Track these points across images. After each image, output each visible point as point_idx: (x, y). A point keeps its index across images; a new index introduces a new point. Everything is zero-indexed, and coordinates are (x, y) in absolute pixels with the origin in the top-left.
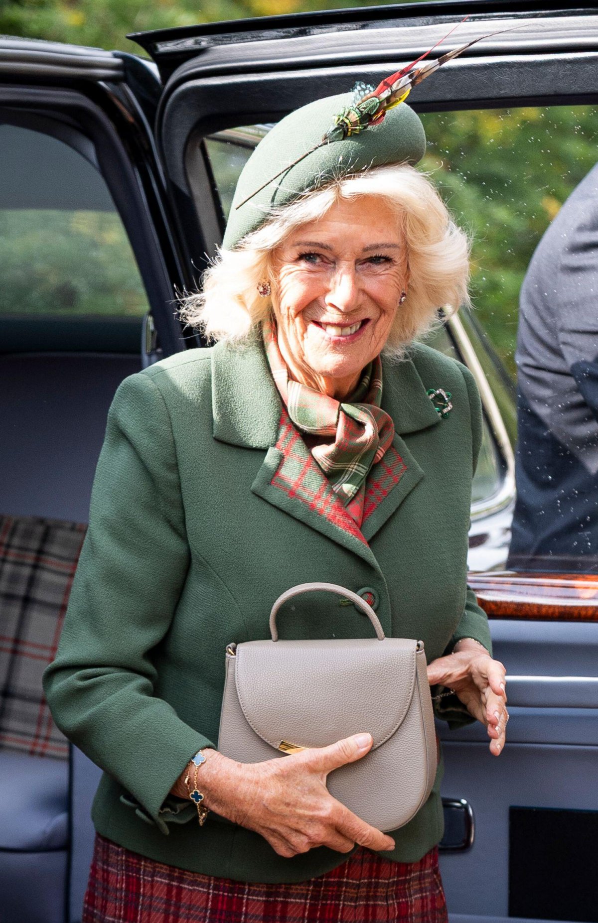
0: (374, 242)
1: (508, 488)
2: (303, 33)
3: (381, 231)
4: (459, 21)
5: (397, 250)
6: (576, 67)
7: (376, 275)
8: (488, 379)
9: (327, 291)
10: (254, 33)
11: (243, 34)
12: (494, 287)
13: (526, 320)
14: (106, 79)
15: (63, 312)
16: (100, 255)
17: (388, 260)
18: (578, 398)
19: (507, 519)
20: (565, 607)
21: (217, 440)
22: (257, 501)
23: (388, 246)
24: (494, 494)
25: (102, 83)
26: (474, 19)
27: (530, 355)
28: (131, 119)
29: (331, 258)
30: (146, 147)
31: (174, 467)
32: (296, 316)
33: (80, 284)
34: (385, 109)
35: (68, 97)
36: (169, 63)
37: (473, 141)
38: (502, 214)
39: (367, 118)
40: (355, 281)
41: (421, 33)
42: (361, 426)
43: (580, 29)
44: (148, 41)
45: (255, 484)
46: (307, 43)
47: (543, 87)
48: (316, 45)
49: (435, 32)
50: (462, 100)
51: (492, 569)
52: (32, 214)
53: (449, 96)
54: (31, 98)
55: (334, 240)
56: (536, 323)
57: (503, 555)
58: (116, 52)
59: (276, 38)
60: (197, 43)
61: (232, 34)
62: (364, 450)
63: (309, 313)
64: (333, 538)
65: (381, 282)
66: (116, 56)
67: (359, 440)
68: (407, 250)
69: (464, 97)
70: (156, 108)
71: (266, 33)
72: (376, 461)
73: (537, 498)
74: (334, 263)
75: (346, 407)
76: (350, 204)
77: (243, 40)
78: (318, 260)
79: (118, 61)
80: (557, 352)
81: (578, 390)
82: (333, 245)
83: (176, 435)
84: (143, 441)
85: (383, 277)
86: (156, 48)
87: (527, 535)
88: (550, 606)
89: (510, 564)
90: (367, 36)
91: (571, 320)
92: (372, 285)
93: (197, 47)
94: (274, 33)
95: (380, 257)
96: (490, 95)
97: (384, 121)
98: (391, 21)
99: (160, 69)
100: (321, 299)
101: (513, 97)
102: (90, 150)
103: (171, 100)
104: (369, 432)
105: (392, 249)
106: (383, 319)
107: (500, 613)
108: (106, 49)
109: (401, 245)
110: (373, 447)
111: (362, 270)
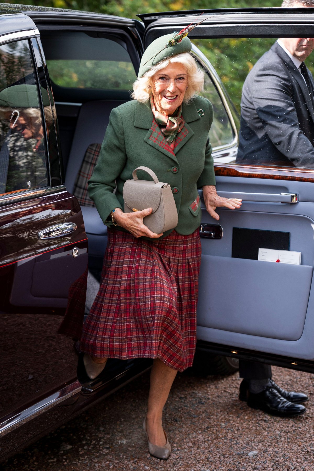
0: (179, 74)
1: (236, 140)
2: (184, 16)
3: (181, 71)
4: (227, 14)
5: (185, 76)
6: (258, 28)
7: (180, 82)
8: (231, 111)
9: (167, 87)
10: (171, 16)
11: (168, 16)
12: (233, 86)
13: (244, 95)
14: (130, 26)
15: (116, 89)
16: (127, 74)
17: (183, 78)
18: (257, 116)
19: (236, 149)
20: (250, 174)
21: (135, 127)
22: (145, 143)
23: (183, 75)
24: (231, 142)
25: (129, 28)
26: (230, 14)
27: (244, 104)
28: (136, 37)
29: (168, 78)
30: (140, 45)
31: (123, 134)
32: (159, 94)
33: (120, 81)
34: (182, 38)
35: (120, 31)
36: (147, 23)
37: (228, 46)
38: (236, 65)
39: (177, 41)
40: (175, 84)
41: (216, 17)
42: (174, 123)
43: (259, 17)
44: (142, 17)
45: (145, 139)
46: (185, 19)
47: (249, 33)
48: (188, 19)
49: (220, 17)
50: (226, 36)
51: (230, 163)
52: (108, 62)
53: (223, 34)
54: (109, 31)
55: (169, 73)
56: (246, 95)
57: (235, 158)
58: (133, 19)
59: (177, 17)
60: (155, 18)
61: (165, 16)
62: (174, 130)
63: (162, 94)
64: (165, 154)
65: (181, 84)
66: (133, 20)
67: (172, 128)
68: (188, 76)
69: (227, 35)
70: (143, 35)
71: (174, 16)
72: (178, 132)
73: (244, 143)
74: (169, 79)
75: (170, 118)
76: (173, 64)
77: (168, 17)
78: (165, 79)
79: (133, 22)
80: (252, 104)
81: (257, 114)
82: (169, 75)
83: (124, 126)
84: (116, 127)
85: (182, 83)
86: (144, 19)
87: (242, 153)
88: (246, 173)
89: (236, 161)
90: (201, 17)
91: (256, 95)
92: (179, 85)
93: (155, 19)
94: (176, 16)
95: (181, 78)
96: (234, 34)
97: (181, 42)
98: (208, 13)
99: (145, 24)
100: (166, 89)
101: (240, 35)
102: (125, 46)
103: (147, 33)
104: (175, 126)
105: (184, 75)
106: (181, 95)
107: (232, 175)
108: (130, 18)
109: (186, 74)
110: (177, 129)
111: (176, 81)
